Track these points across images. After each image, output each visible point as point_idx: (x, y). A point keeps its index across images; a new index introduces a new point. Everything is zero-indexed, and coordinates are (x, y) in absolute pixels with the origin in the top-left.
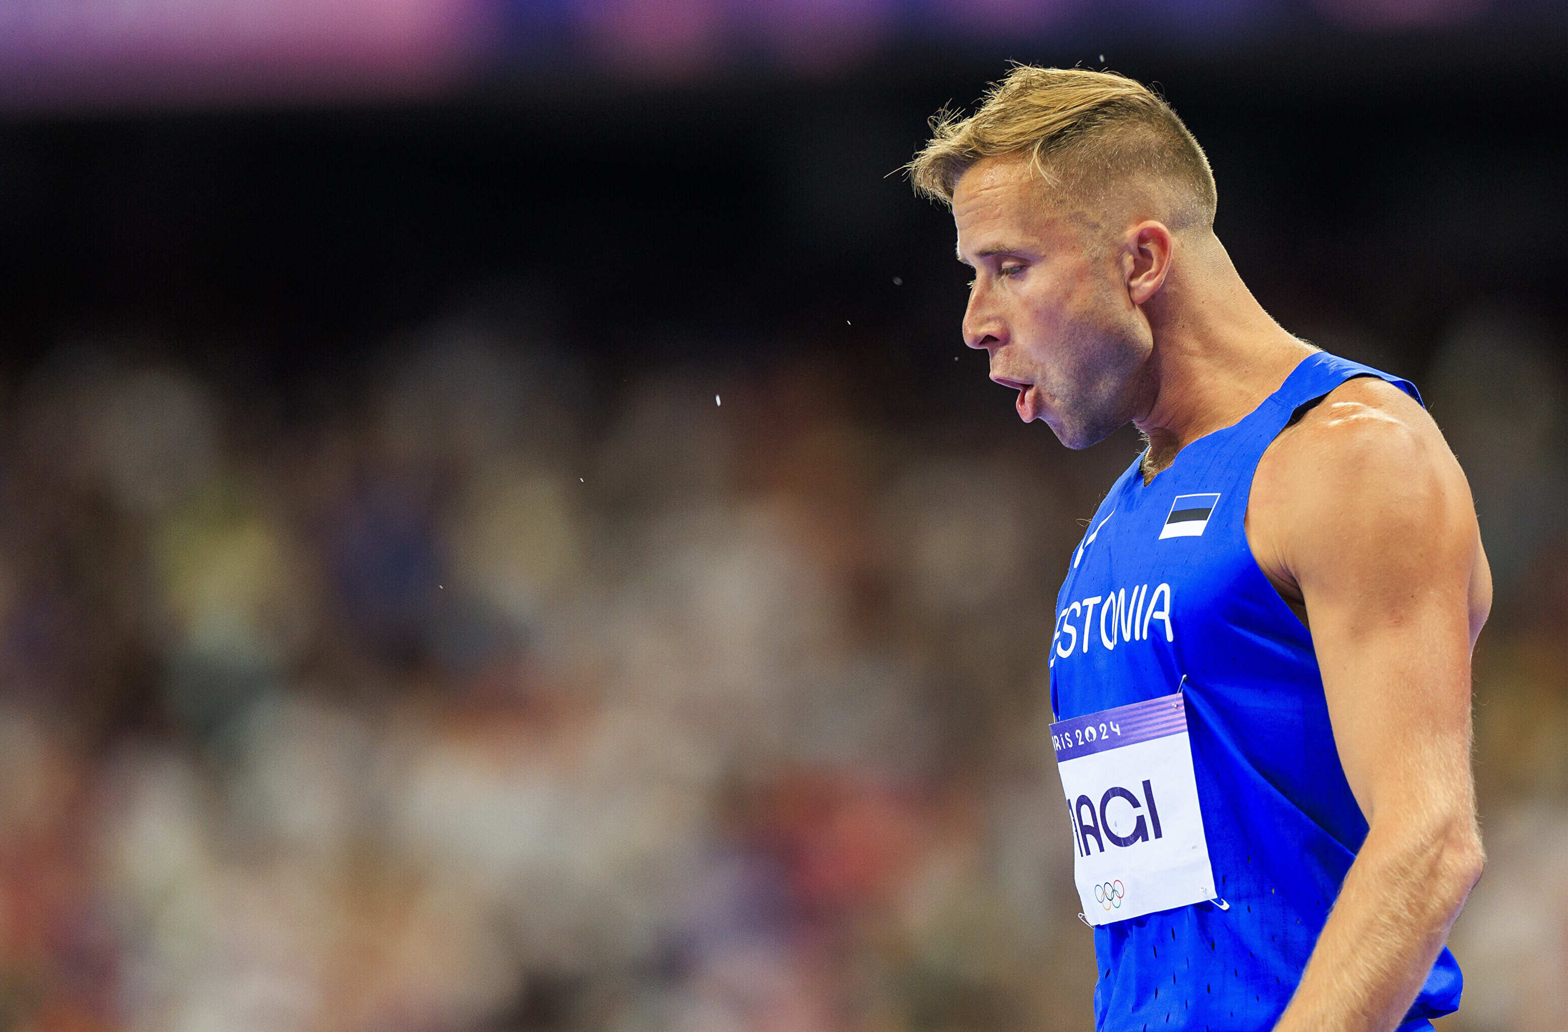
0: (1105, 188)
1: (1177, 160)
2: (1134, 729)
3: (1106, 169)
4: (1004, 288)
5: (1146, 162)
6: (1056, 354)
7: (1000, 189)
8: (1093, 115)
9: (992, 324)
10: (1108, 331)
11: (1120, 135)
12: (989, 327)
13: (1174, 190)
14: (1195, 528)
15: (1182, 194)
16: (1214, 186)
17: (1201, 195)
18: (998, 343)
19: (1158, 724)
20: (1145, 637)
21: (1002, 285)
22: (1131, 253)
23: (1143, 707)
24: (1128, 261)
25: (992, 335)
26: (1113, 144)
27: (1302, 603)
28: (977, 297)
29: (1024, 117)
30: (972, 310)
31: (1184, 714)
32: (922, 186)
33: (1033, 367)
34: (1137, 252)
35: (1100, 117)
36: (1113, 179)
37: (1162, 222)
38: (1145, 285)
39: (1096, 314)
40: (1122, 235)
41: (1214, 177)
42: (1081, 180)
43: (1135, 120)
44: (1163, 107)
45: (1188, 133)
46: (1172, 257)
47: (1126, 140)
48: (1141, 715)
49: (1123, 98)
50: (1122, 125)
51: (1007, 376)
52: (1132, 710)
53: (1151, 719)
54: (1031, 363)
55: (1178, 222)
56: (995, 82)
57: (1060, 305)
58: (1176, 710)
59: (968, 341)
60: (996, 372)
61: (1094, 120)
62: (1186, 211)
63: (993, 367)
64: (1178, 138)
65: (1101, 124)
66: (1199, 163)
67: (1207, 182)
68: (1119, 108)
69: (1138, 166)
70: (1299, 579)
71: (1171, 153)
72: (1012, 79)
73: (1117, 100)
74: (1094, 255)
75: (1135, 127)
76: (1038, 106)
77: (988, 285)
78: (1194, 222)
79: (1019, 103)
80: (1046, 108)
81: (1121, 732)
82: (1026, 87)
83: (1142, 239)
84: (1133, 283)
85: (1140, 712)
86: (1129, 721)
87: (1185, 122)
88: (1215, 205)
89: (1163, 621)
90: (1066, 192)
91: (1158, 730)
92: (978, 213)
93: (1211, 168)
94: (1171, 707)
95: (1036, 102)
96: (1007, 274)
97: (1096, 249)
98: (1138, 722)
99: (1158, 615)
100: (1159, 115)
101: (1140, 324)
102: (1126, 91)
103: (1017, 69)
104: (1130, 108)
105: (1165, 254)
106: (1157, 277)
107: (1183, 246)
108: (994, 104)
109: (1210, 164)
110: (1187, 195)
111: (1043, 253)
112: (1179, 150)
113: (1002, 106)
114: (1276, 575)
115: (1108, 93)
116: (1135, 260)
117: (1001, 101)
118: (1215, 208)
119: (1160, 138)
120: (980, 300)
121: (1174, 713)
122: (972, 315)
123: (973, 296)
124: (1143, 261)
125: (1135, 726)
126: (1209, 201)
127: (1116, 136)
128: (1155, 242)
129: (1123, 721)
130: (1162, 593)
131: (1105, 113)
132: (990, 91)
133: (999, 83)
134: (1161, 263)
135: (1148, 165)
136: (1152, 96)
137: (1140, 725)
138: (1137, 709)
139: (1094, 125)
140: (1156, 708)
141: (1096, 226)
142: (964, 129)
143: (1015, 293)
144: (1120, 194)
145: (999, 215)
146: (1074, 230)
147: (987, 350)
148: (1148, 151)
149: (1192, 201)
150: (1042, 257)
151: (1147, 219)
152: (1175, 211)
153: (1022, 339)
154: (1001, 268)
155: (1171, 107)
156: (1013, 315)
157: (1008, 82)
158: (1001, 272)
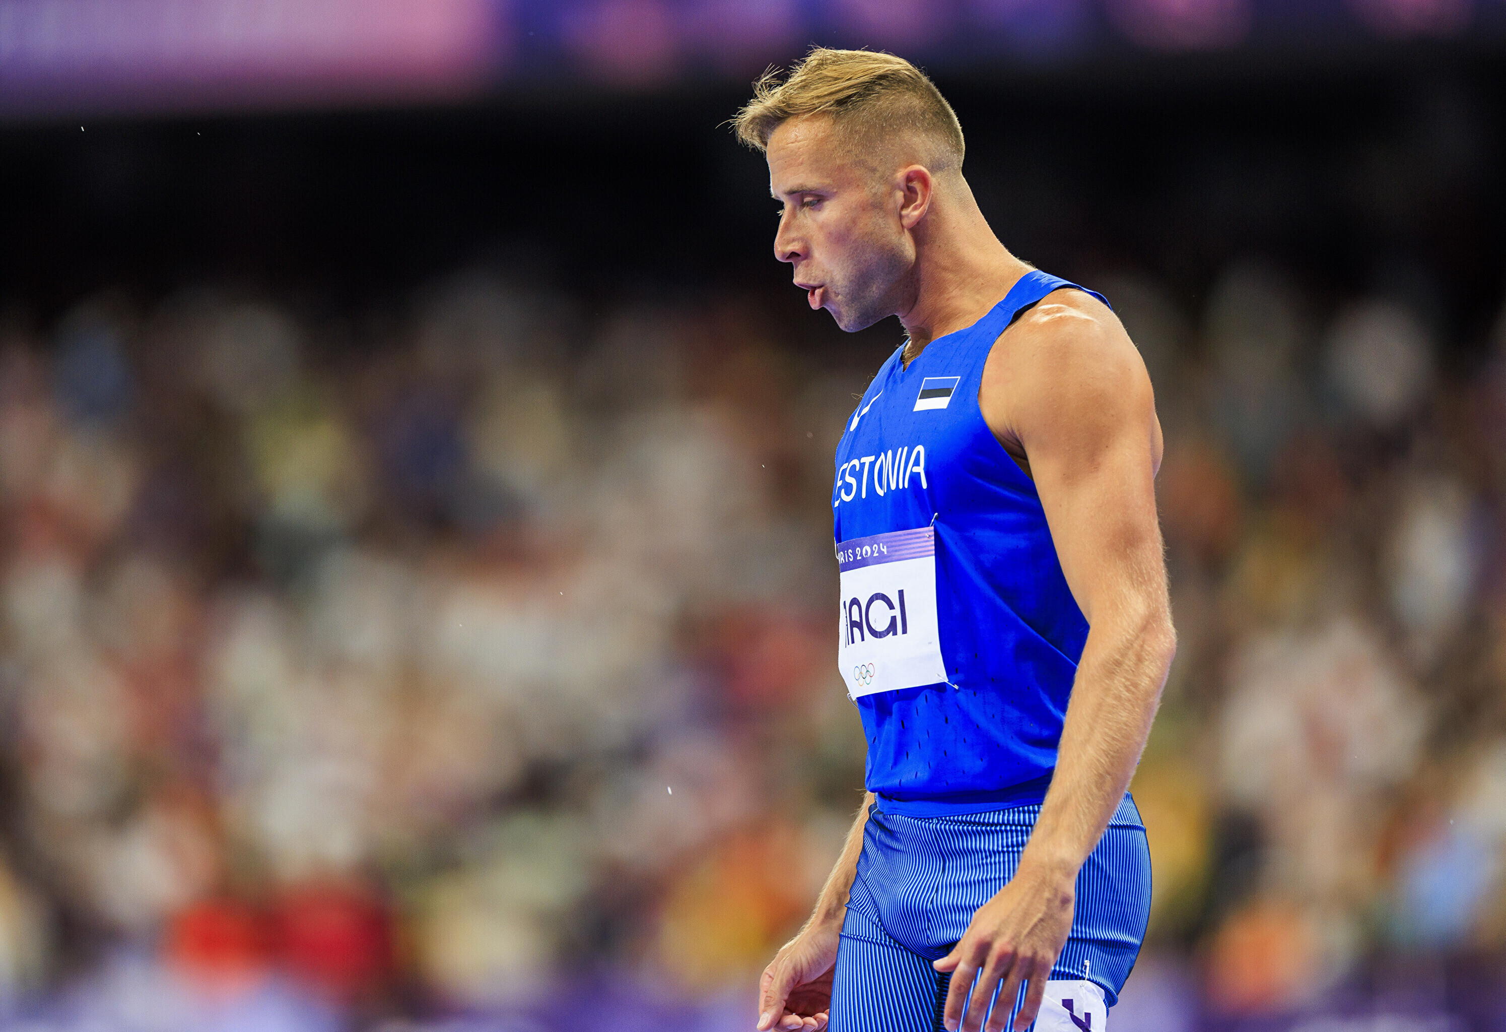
0: (881, 141)
1: (935, 120)
2: (896, 551)
3: (882, 127)
4: (805, 216)
5: (912, 122)
6: (842, 264)
7: (802, 143)
8: (872, 86)
9: (795, 243)
10: (882, 247)
11: (893, 101)
12: (794, 246)
13: (933, 143)
14: (941, 403)
15: (939, 146)
16: (963, 139)
17: (953, 146)
18: (800, 258)
19: (914, 548)
20: (906, 486)
21: (804, 215)
22: (902, 190)
23: (905, 535)
24: (899, 196)
25: (796, 252)
26: (888, 108)
27: (1025, 458)
28: (785, 223)
29: (820, 85)
30: (782, 232)
31: (933, 543)
32: (743, 137)
33: (824, 273)
34: (905, 188)
35: (877, 88)
36: (887, 134)
37: (924, 166)
38: (913, 214)
39: (874, 235)
40: (894, 176)
41: (963, 133)
42: (863, 135)
43: (903, 90)
44: (925, 79)
45: (943, 100)
46: (932, 193)
47: (897, 105)
48: (904, 540)
49: (895, 73)
50: (894, 94)
51: (806, 282)
52: (896, 536)
53: (910, 544)
54: (823, 271)
55: (936, 167)
56: (799, 59)
57: (849, 230)
58: (928, 539)
59: (778, 256)
60: (798, 280)
61: (873, 90)
62: (942, 158)
63: (796, 275)
64: (935, 104)
65: (878, 93)
66: (951, 122)
67: (958, 136)
68: (892, 81)
69: (906, 125)
70: (1022, 439)
71: (931, 115)
72: (812, 58)
73: (890, 74)
74: (873, 191)
75: (904, 95)
76: (831, 77)
77: (793, 215)
78: (948, 166)
79: (817, 75)
80: (836, 79)
81: (887, 552)
82: (822, 64)
83: (909, 179)
84: (904, 212)
85: (902, 538)
86: (894, 544)
87: (941, 91)
88: (964, 153)
89: (919, 474)
90: (852, 145)
91: (914, 553)
92: (786, 162)
93: (961, 126)
94: (925, 537)
95: (829, 74)
96: (807, 206)
97: (875, 187)
98: (899, 545)
99: (916, 469)
100: (922, 87)
101: (907, 244)
102: (897, 67)
103: (815, 50)
104: (899, 81)
105: (927, 190)
106: (922, 207)
107: (939, 184)
108: (798, 77)
109: (960, 123)
110: (942, 146)
111: (835, 190)
112: (937, 112)
113: (804, 77)
114: (1004, 437)
115: (884, 68)
116: (905, 196)
117: (803, 74)
118: (964, 155)
119: (922, 104)
120: (787, 226)
121: (927, 541)
122: (781, 237)
123: (782, 222)
124: (910, 196)
125: (897, 548)
126: (959, 151)
127: (889, 102)
128: (919, 181)
129: (889, 544)
130: (919, 453)
131: (881, 84)
132: (795, 67)
133: (802, 61)
134: (924, 196)
135: (914, 124)
136: (917, 71)
137: (901, 548)
138: (900, 536)
139: (873, 94)
140: (914, 536)
141: (874, 170)
142: (776, 95)
143: (814, 220)
144: (892, 146)
145: (802, 163)
146: (859, 172)
147: (791, 263)
148: (914, 113)
149: (947, 151)
150: (834, 193)
151: (912, 164)
152: (934, 158)
153: (819, 254)
154: (803, 201)
155: (931, 80)
156: (812, 237)
157: (808, 59)
158: (803, 205)
